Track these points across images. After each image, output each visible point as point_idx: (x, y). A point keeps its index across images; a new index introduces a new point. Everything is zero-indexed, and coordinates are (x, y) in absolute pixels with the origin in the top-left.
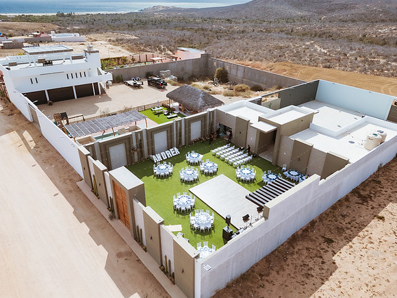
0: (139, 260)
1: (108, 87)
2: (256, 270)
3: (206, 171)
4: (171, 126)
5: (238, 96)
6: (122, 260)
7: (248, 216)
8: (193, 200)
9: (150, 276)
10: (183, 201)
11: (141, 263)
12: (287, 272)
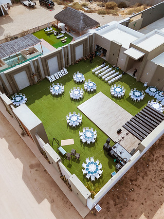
0: (45, 171)
2: (128, 177)
7: (120, 130)
8: (81, 118)
11: (47, 173)
12: (150, 177)
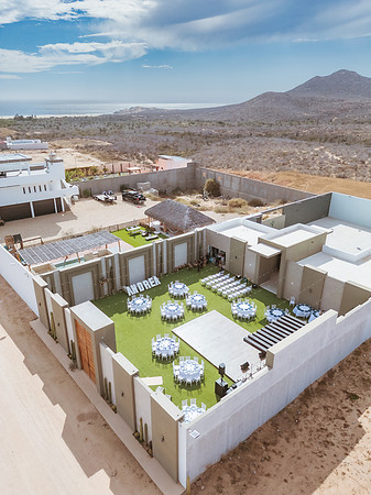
0: (106, 425)
1: (73, 202)
2: (259, 437)
3: (193, 306)
4: (149, 250)
5: (232, 212)
6: (84, 424)
7: (247, 364)
8: (177, 344)
9: (120, 445)
10: (164, 346)
11: (109, 428)
12: (300, 439)
